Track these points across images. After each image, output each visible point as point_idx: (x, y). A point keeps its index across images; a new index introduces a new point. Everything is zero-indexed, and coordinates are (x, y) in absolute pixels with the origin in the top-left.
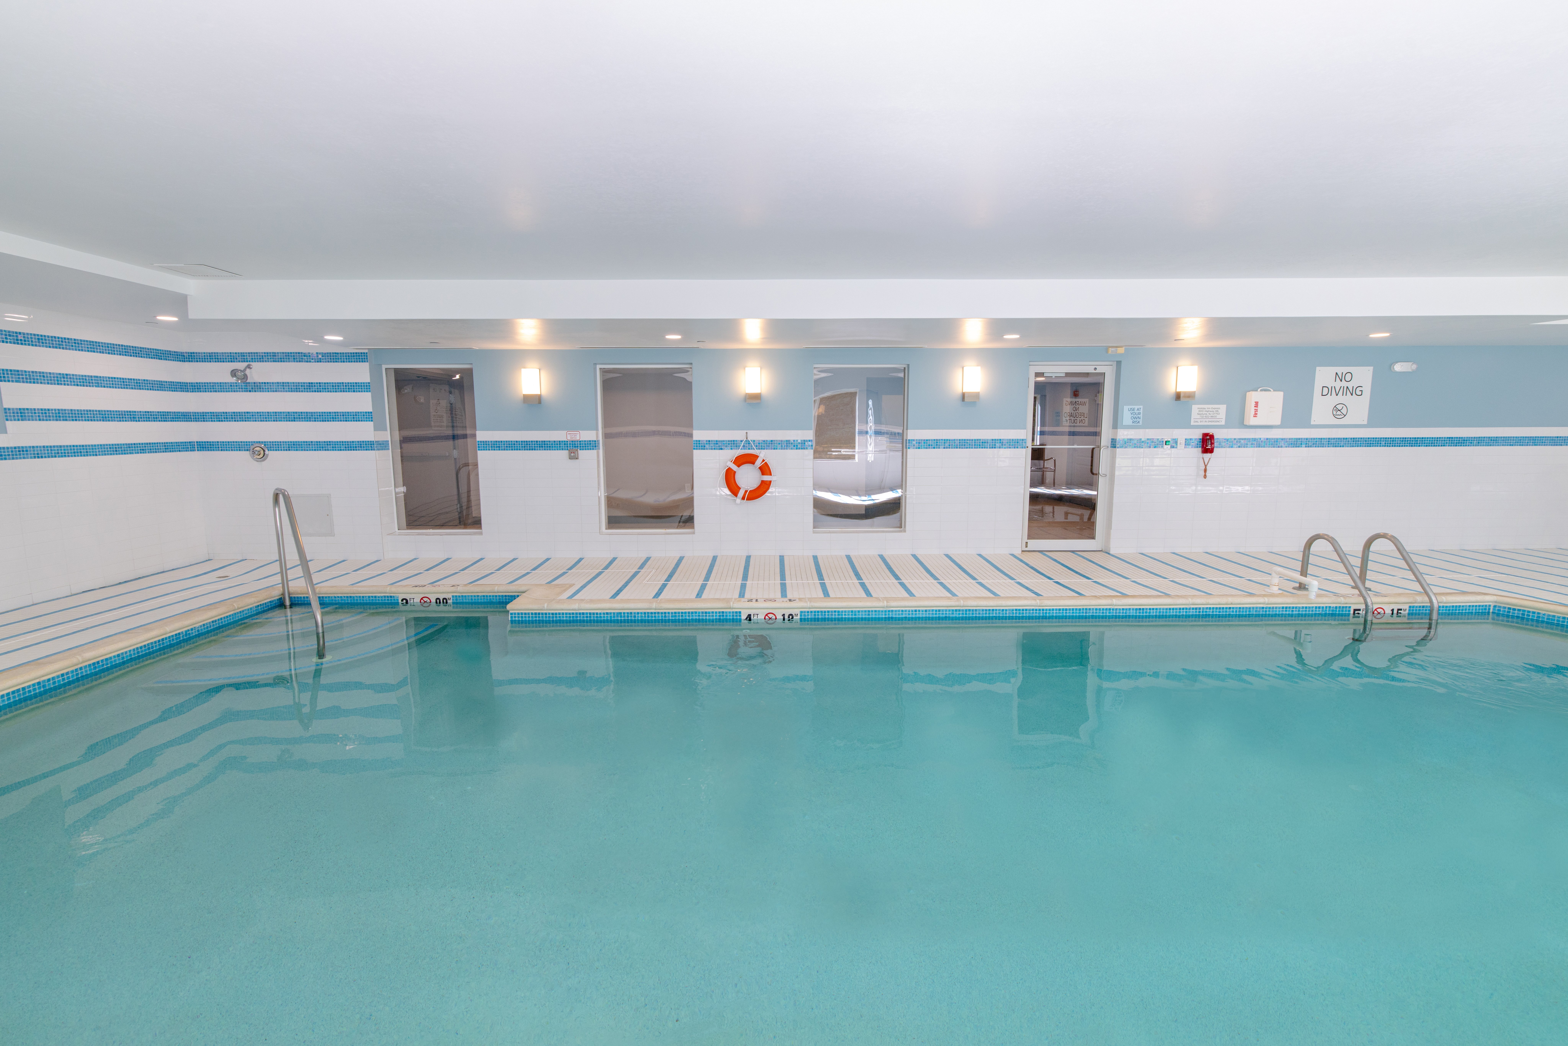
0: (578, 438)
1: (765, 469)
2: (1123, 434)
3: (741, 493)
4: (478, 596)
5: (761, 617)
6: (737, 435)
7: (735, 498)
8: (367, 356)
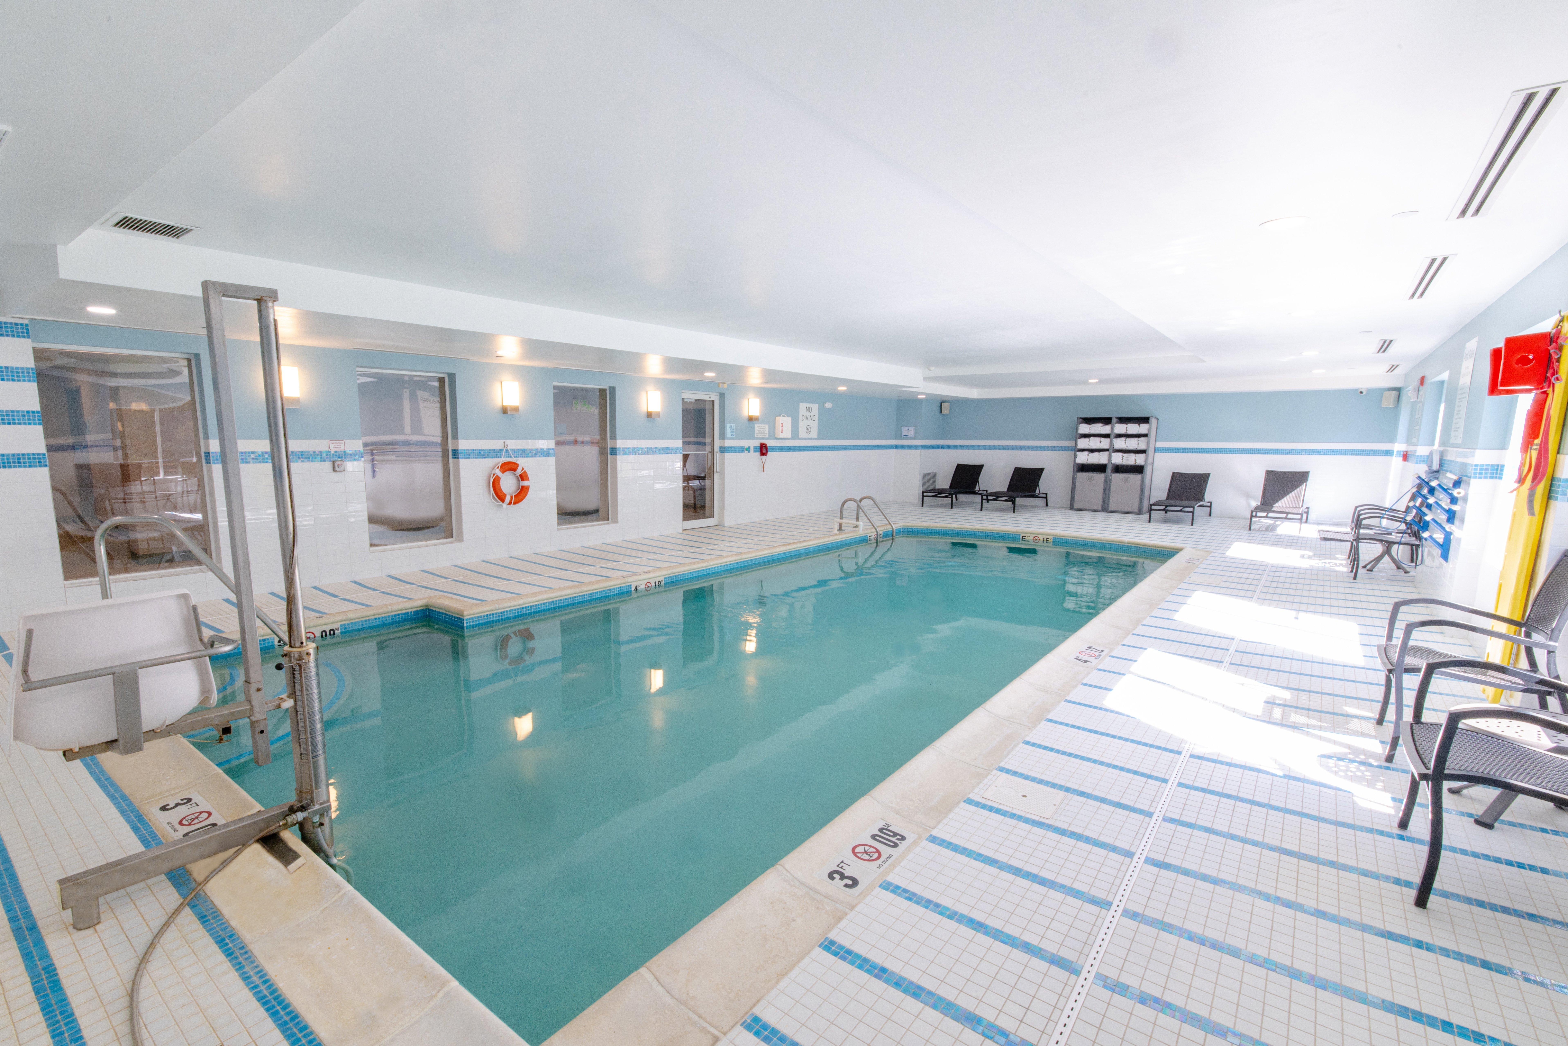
0: (342, 448)
1: (523, 477)
2: (728, 443)
3: (508, 499)
4: (369, 620)
5: (643, 586)
6: (497, 444)
7: (501, 503)
8: (27, 329)
